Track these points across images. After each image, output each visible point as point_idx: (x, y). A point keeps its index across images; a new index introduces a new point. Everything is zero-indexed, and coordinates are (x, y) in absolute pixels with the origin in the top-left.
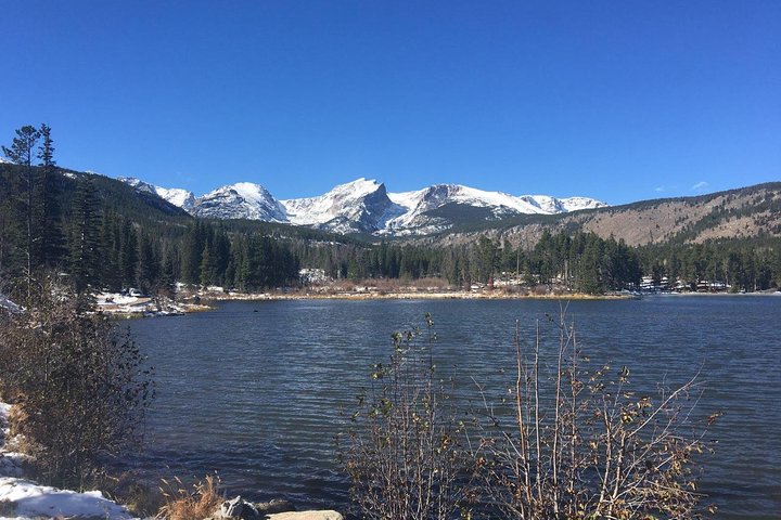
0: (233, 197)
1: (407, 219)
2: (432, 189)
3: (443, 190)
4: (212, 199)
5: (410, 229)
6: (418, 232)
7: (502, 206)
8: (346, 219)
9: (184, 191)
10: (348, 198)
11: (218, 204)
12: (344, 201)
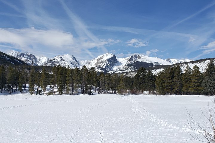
0: (60, 59)
1: (121, 67)
2: (132, 56)
3: (136, 57)
4: (53, 60)
5: (122, 71)
6: (124, 72)
7: (156, 62)
8: (100, 67)
9: (45, 57)
10: (102, 60)
11: (55, 62)
12: (101, 61)
